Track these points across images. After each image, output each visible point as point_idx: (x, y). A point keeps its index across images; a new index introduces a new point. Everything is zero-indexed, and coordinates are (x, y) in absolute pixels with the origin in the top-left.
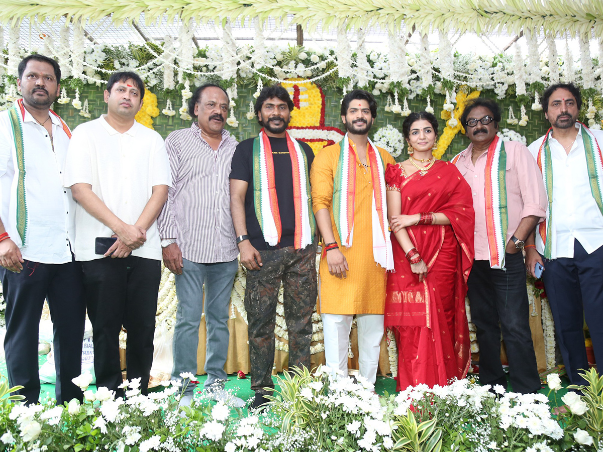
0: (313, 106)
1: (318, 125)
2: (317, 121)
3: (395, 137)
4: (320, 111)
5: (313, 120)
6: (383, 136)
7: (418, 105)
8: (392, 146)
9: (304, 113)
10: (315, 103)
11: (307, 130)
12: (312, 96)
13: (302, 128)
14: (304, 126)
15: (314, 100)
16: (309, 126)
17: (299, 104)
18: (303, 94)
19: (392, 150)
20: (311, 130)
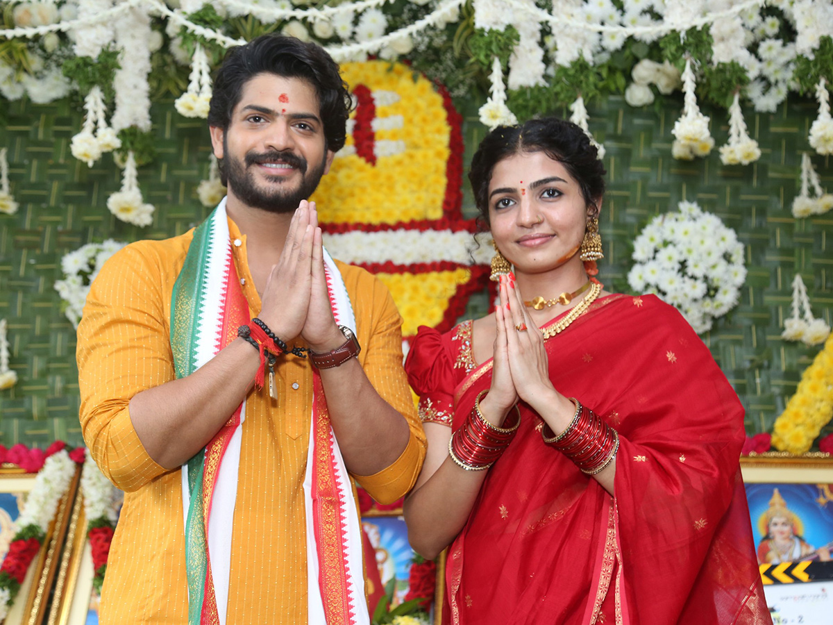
0: (419, 154)
1: (436, 214)
2: (433, 202)
3: (709, 243)
4: (442, 165)
5: (419, 199)
6: (666, 244)
7: (794, 130)
8: (699, 273)
9: (389, 178)
10: (427, 142)
11: (401, 233)
12: (417, 119)
13: (384, 227)
14: (391, 221)
15: (423, 131)
16: (406, 220)
17: (371, 147)
18: (385, 115)
19: (700, 289)
20: (414, 234)
